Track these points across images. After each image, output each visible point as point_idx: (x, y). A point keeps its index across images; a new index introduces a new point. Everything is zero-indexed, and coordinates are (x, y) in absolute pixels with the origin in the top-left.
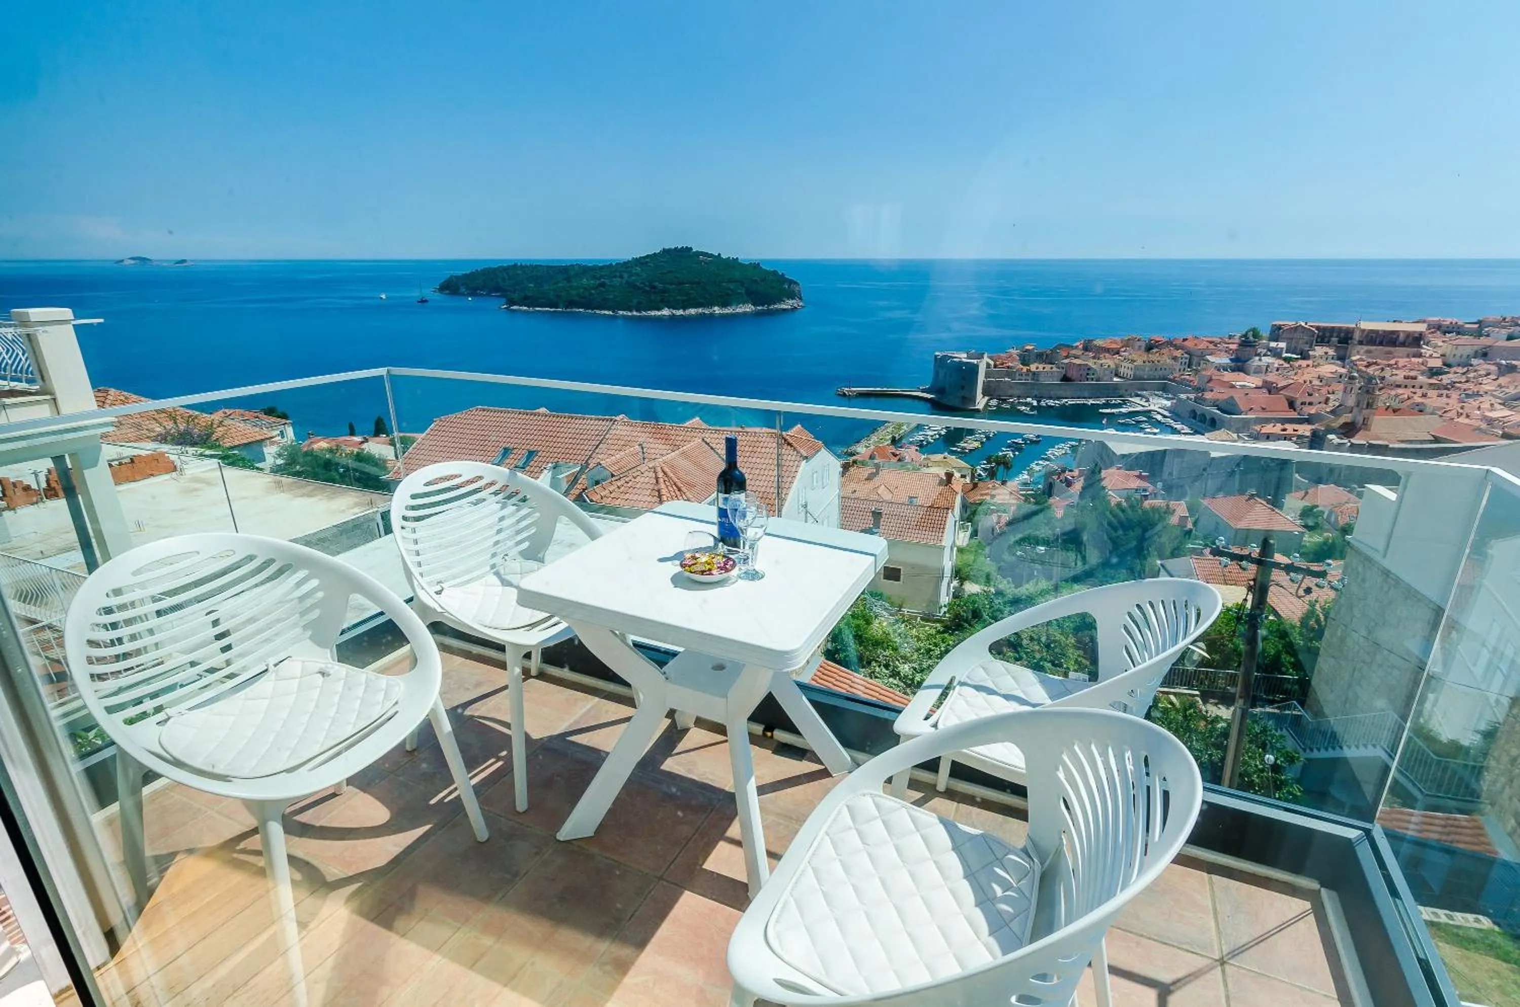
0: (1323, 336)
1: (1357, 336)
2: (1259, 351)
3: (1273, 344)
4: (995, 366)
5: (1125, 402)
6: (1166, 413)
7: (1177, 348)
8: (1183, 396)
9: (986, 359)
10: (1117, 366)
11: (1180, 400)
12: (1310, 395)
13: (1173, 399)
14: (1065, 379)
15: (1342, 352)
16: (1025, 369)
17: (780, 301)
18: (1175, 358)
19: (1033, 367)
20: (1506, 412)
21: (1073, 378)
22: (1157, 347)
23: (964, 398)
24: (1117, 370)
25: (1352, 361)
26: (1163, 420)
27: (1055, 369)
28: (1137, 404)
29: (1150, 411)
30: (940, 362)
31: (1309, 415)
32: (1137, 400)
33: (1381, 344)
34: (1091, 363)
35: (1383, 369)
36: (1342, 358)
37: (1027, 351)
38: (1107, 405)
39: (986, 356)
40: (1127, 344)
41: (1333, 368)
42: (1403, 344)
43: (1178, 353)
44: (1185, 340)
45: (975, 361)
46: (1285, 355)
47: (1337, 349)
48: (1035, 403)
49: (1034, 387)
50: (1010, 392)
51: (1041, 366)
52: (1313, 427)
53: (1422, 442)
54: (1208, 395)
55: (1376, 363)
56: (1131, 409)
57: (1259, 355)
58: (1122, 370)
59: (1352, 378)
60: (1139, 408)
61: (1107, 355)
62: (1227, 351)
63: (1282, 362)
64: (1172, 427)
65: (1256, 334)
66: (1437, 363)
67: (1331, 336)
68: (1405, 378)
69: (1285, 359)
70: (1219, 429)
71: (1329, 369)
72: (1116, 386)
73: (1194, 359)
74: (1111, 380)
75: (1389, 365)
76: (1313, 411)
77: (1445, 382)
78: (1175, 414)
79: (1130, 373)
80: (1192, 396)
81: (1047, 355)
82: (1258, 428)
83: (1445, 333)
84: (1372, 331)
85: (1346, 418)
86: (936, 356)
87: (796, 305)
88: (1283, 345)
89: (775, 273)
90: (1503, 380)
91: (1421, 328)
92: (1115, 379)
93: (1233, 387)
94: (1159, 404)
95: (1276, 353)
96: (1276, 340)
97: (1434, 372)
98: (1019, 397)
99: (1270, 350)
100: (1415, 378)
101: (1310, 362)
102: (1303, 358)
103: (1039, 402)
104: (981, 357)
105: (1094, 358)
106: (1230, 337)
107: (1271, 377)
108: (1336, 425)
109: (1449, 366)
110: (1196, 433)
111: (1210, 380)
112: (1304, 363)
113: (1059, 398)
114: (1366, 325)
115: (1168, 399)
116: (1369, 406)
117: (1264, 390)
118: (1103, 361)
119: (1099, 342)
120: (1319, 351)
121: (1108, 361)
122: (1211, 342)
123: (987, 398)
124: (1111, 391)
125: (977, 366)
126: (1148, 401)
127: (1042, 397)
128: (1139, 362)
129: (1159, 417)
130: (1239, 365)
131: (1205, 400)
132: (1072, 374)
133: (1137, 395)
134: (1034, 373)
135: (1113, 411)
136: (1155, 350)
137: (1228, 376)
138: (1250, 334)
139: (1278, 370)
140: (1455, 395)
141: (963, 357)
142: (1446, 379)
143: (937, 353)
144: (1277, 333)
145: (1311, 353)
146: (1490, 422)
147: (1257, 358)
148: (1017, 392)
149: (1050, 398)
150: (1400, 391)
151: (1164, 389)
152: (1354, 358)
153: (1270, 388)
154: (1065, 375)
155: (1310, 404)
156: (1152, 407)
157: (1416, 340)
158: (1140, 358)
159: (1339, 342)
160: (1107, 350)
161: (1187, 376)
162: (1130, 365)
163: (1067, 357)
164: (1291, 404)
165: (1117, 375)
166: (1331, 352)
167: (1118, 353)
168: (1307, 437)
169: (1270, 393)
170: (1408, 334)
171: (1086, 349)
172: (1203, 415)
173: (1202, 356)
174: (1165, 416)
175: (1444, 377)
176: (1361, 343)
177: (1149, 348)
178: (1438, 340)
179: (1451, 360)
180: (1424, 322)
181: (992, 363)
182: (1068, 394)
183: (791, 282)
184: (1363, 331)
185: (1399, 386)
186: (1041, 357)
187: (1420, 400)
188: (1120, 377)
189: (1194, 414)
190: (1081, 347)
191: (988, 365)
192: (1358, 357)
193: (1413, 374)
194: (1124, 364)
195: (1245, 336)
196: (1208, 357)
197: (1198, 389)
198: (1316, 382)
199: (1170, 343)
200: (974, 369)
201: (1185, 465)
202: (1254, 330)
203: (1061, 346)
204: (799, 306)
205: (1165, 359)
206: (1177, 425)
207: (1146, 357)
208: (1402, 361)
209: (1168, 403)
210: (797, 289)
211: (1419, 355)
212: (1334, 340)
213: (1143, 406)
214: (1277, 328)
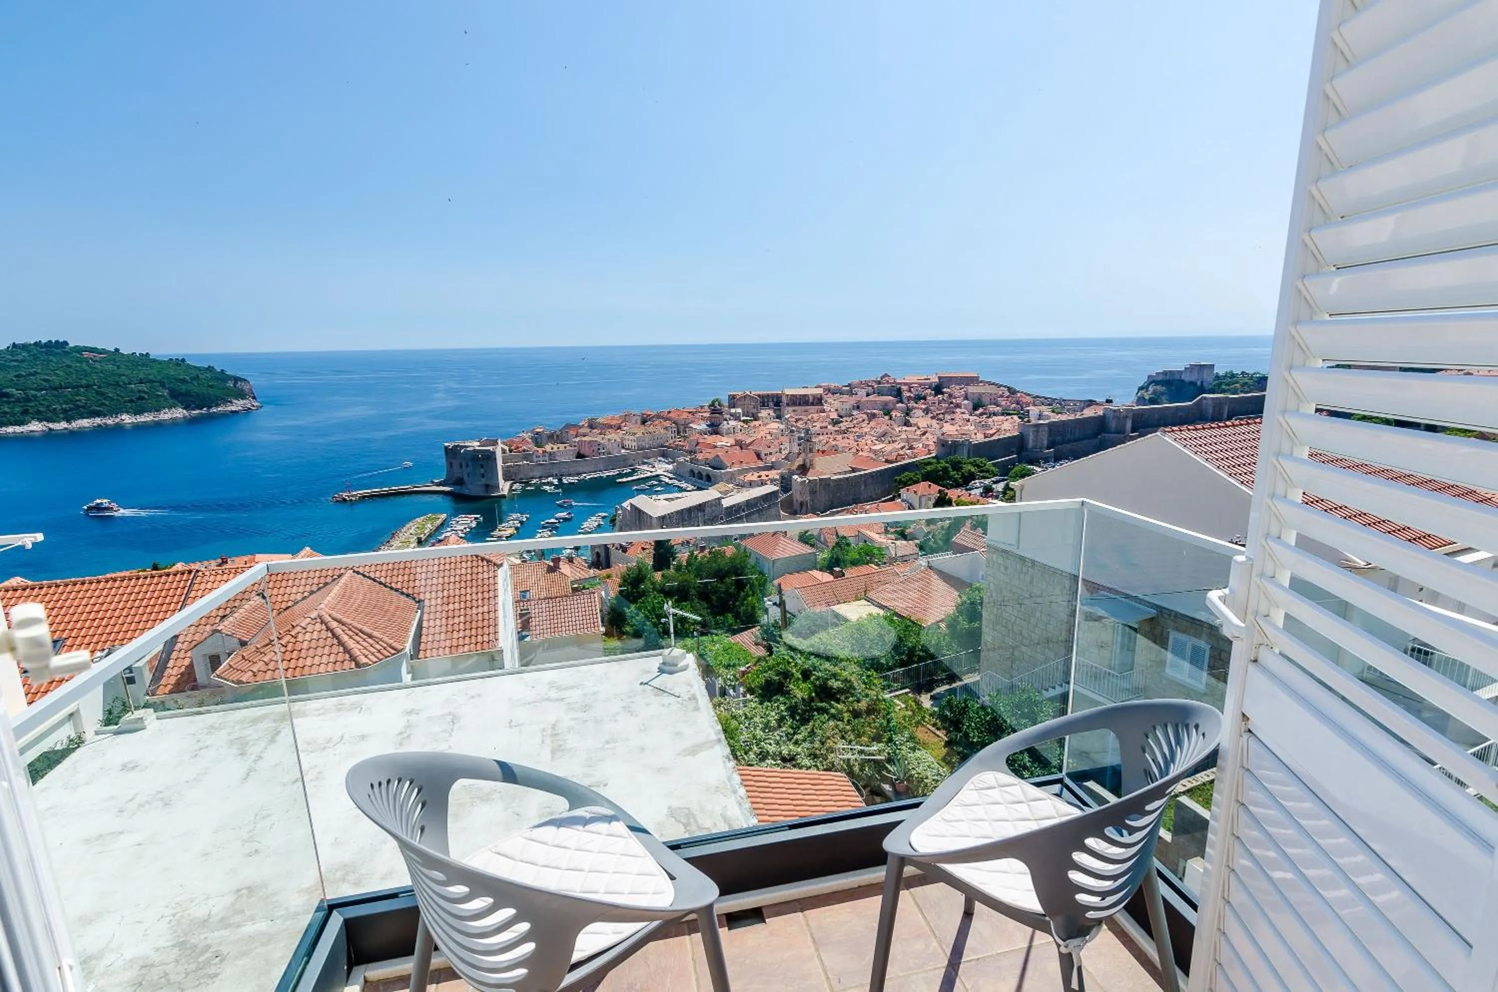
0: (764, 402)
1: (784, 399)
2: (725, 416)
3: (733, 411)
4: (511, 451)
5: (634, 471)
6: (671, 475)
7: (666, 419)
8: (681, 459)
9: (500, 445)
10: (622, 439)
11: (679, 463)
12: (769, 447)
13: (674, 462)
14: (580, 456)
15: (778, 413)
16: (541, 450)
17: (226, 402)
18: (666, 428)
19: (548, 448)
20: (882, 446)
21: (587, 454)
22: (649, 420)
23: (487, 486)
24: (622, 443)
25: (786, 419)
26: (670, 482)
27: (568, 448)
28: (645, 471)
29: (658, 476)
30: (452, 453)
31: (772, 462)
32: (645, 467)
33: (800, 405)
34: (599, 439)
35: (806, 423)
36: (779, 417)
37: (537, 433)
38: (620, 475)
39: (499, 442)
40: (626, 418)
41: (778, 425)
42: (812, 404)
43: (667, 424)
44: (669, 412)
45: (491, 448)
46: (742, 418)
47: (775, 412)
48: (556, 482)
49: (552, 467)
50: (531, 474)
51: (555, 447)
52: (780, 471)
53: (846, 472)
54: (700, 457)
55: (801, 419)
56: (643, 476)
57: (726, 420)
58: (626, 443)
59: (792, 431)
60: (649, 474)
61: (611, 430)
62: (703, 418)
63: (742, 424)
64: (679, 487)
65: (720, 403)
66: (834, 416)
67: (769, 401)
68: (821, 428)
69: (744, 421)
71: (775, 426)
72: (624, 458)
73: (682, 429)
74: (620, 451)
75: (809, 420)
76: (773, 460)
77: (844, 428)
78: (678, 475)
79: (634, 444)
80: (687, 459)
81: (557, 436)
82: (742, 477)
83: (834, 394)
84: (792, 395)
85: (799, 461)
86: (446, 448)
87: (249, 406)
88: (739, 410)
89: (210, 369)
90: (873, 423)
91: (820, 391)
92: (623, 451)
93: (715, 447)
94: (662, 468)
95: (736, 417)
96: (734, 407)
97: (835, 423)
98: (540, 478)
99: (731, 415)
100: (826, 427)
101: (760, 422)
102: (756, 420)
103: (560, 480)
104: (495, 443)
105: (600, 434)
106: (702, 407)
107: (740, 436)
108: (794, 467)
109: (841, 417)
110: (702, 489)
111: (698, 444)
112: (757, 423)
113: (578, 474)
114: (789, 392)
115: (669, 463)
116: (811, 450)
117: (738, 447)
118: (609, 436)
119: (601, 420)
120: (764, 413)
121: (613, 436)
122: (689, 413)
123: (509, 483)
124: (622, 461)
125: (494, 453)
126: (654, 467)
127: (562, 475)
128: (639, 435)
129: (667, 480)
130: (714, 428)
131: (698, 460)
132: (585, 450)
133: (644, 463)
134: (550, 454)
135: (627, 479)
136: (649, 423)
137: (710, 439)
138: (717, 403)
139: (741, 430)
140: (851, 436)
141: (475, 445)
142: (843, 426)
143: (446, 444)
144: (733, 401)
145: (760, 415)
146: (875, 452)
147: (725, 422)
148: (537, 473)
149: (570, 475)
150: (821, 437)
151: (664, 455)
152: (787, 416)
153: (740, 444)
154: (579, 453)
155: (771, 454)
156: (659, 472)
157: (818, 401)
158: (640, 431)
159: (775, 405)
160: (610, 427)
161: (679, 442)
162: (632, 437)
163: (577, 436)
164: (759, 456)
165: (623, 447)
166: (772, 414)
167: (619, 428)
168: (777, 480)
169: (742, 448)
170: (814, 396)
171: (591, 426)
172: (699, 473)
173: (686, 426)
174: (671, 479)
175: (841, 425)
176: (788, 405)
177: (644, 422)
178: (830, 399)
179: (843, 413)
180: (820, 387)
181: (507, 448)
182: (585, 470)
183: (236, 379)
184: (788, 395)
185: (819, 434)
186: (553, 438)
187: (834, 443)
188: (627, 449)
189: (692, 472)
190: (586, 425)
191: (504, 451)
192: (789, 415)
193: (825, 424)
194: (627, 437)
195: (713, 404)
196: (691, 425)
197: (690, 452)
198: (769, 437)
199: (658, 416)
200: (490, 457)
201: (706, 517)
202: (717, 400)
203: (569, 426)
204: (253, 406)
205: (659, 430)
206: (684, 485)
207: (643, 429)
208: (815, 416)
209: (670, 467)
210: (246, 388)
211: (823, 411)
212: (771, 404)
213: (651, 472)
214: (732, 398)
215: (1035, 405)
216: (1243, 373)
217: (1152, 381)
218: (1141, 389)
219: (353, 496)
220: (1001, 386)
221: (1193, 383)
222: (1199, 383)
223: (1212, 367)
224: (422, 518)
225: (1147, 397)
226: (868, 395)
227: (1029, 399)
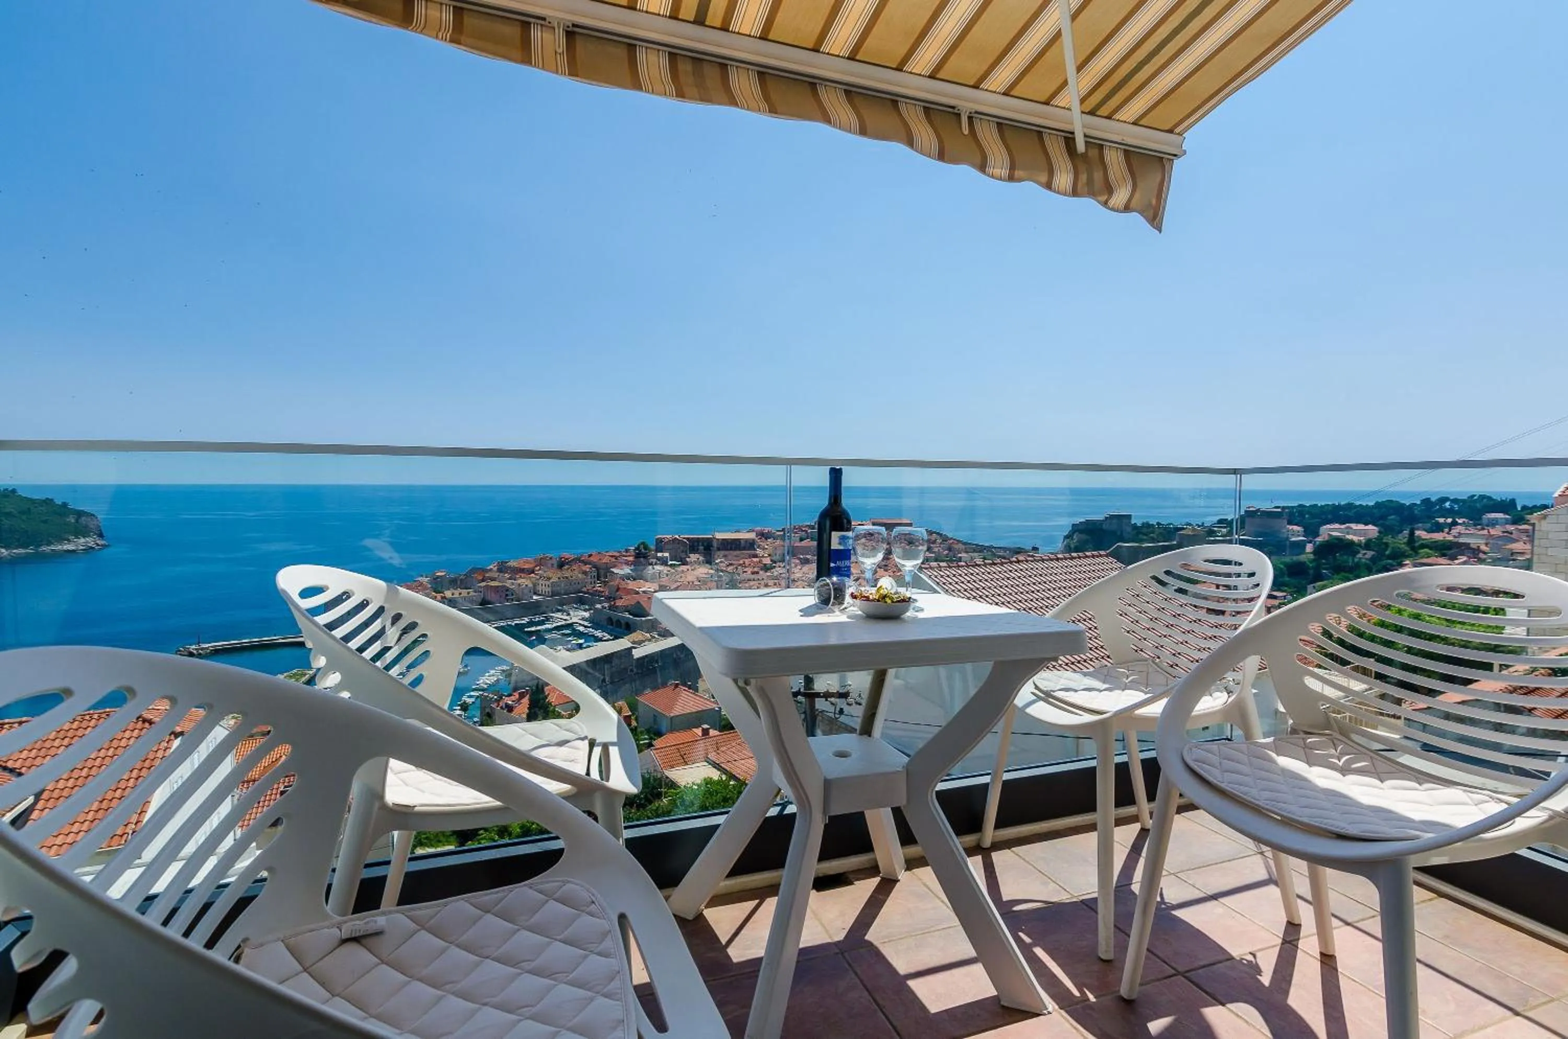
0: (694, 545)
1: (715, 544)
2: (651, 560)
3: (659, 554)
5: (547, 619)
6: (586, 623)
7: (585, 563)
8: (599, 606)
10: (534, 585)
11: (597, 611)
13: (590, 609)
14: (485, 602)
15: (708, 558)
16: (439, 596)
17: (61, 539)
18: (585, 573)
19: (448, 594)
21: (493, 600)
22: (567, 563)
24: (535, 589)
25: (716, 564)
26: (586, 631)
27: (472, 594)
28: (558, 619)
29: (571, 624)
32: (559, 615)
33: (731, 549)
34: (508, 584)
35: (737, 568)
36: (708, 562)
37: (438, 577)
38: (531, 624)
40: (541, 562)
41: (706, 571)
42: (744, 549)
43: (587, 568)
44: (590, 556)
46: (670, 562)
47: (704, 556)
51: (457, 592)
54: (619, 603)
55: (731, 564)
56: (555, 625)
57: (651, 564)
58: (539, 588)
59: (720, 577)
60: (563, 623)
61: (523, 575)
62: (627, 563)
63: (669, 569)
64: (593, 636)
65: (646, 548)
67: (698, 545)
69: (671, 566)
70: (635, 631)
71: (703, 571)
72: (537, 604)
73: (602, 572)
74: (531, 598)
75: (740, 565)
77: (776, 574)
78: (596, 625)
79: (548, 590)
80: (606, 605)
81: (461, 580)
83: (767, 538)
84: (723, 540)
87: (91, 544)
88: (667, 554)
89: (48, 502)
91: (752, 536)
92: (535, 597)
93: (637, 593)
94: (578, 616)
95: (664, 562)
96: (661, 551)
97: (767, 568)
99: (658, 559)
100: (757, 573)
101: (688, 567)
102: (683, 564)
105: (510, 579)
106: (627, 551)
109: (775, 562)
110: (616, 638)
111: (618, 589)
112: (684, 568)
114: (720, 536)
115: (585, 610)
118: (519, 581)
119: (513, 563)
120: (693, 557)
121: (524, 582)
122: (612, 556)
124: (536, 608)
126: (569, 614)
128: (555, 579)
129: (581, 629)
131: (617, 607)
132: (491, 596)
133: (559, 611)
135: (539, 628)
136: (566, 567)
137: (631, 585)
138: (641, 547)
139: (667, 575)
142: (776, 571)
144: (660, 545)
145: (688, 559)
147: (650, 567)
151: (581, 601)
152: (717, 561)
154: (483, 599)
156: (575, 620)
157: (751, 545)
158: (555, 575)
159: (705, 549)
160: (522, 570)
161: (598, 587)
162: (547, 583)
163: (483, 581)
165: (535, 593)
166: (701, 558)
167: (533, 572)
170: (746, 541)
171: (501, 570)
172: (619, 621)
173: (607, 569)
174: (586, 627)
175: (774, 570)
176: (719, 549)
177: (561, 565)
178: (763, 543)
179: (776, 559)
180: (753, 531)
183: (80, 514)
184: (718, 539)
185: (749, 580)
186: (455, 583)
188: (540, 595)
189: (610, 621)
190: (495, 569)
192: (719, 560)
193: (756, 569)
194: (541, 582)
195: (637, 549)
196: (615, 570)
197: (610, 598)
199: (578, 560)
202: (643, 543)
203: (474, 570)
204: (98, 545)
205: (575, 573)
206: (598, 634)
207: (559, 574)
208: (747, 561)
209: (587, 615)
210: (92, 524)
211: (756, 556)
212: (701, 548)
213: (565, 620)
214: (659, 541)
215: (967, 552)
216: (1158, 524)
217: (1076, 529)
218: (1066, 537)
219: (202, 649)
220: (935, 533)
221: (1113, 533)
222: (1119, 533)
223: (1129, 517)
224: (285, 674)
225: (1072, 546)
226: (801, 540)
227: (961, 546)
